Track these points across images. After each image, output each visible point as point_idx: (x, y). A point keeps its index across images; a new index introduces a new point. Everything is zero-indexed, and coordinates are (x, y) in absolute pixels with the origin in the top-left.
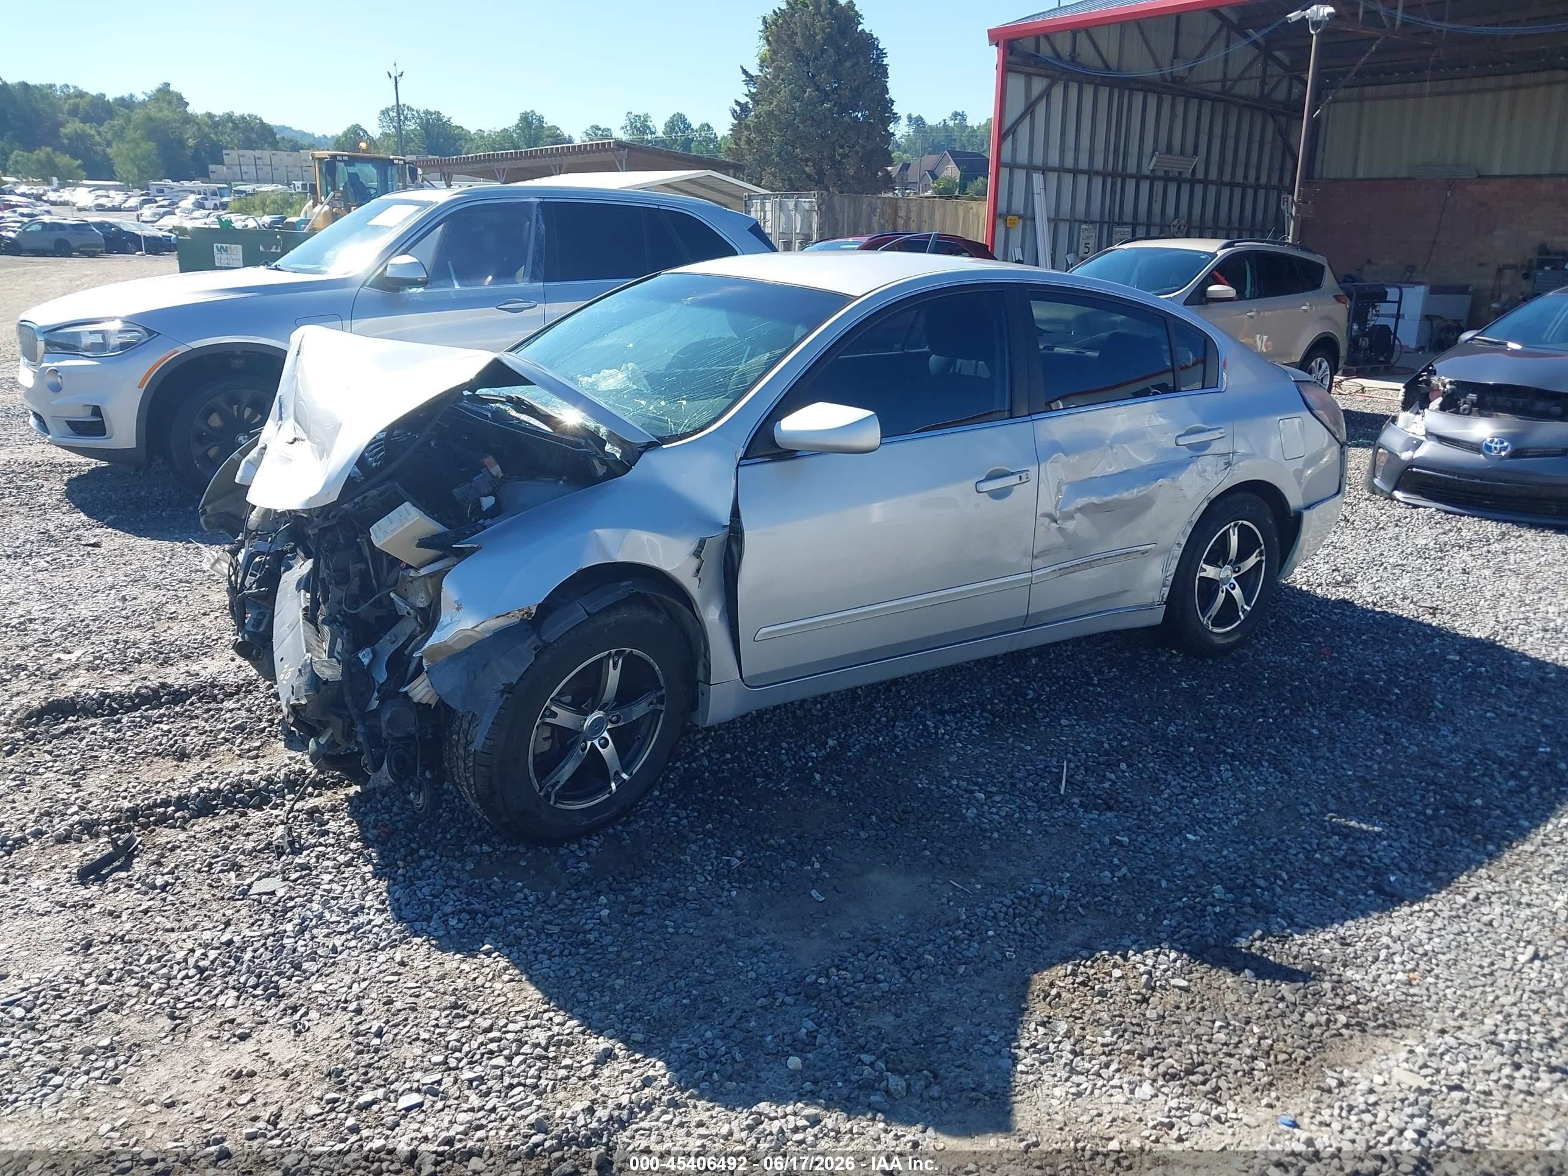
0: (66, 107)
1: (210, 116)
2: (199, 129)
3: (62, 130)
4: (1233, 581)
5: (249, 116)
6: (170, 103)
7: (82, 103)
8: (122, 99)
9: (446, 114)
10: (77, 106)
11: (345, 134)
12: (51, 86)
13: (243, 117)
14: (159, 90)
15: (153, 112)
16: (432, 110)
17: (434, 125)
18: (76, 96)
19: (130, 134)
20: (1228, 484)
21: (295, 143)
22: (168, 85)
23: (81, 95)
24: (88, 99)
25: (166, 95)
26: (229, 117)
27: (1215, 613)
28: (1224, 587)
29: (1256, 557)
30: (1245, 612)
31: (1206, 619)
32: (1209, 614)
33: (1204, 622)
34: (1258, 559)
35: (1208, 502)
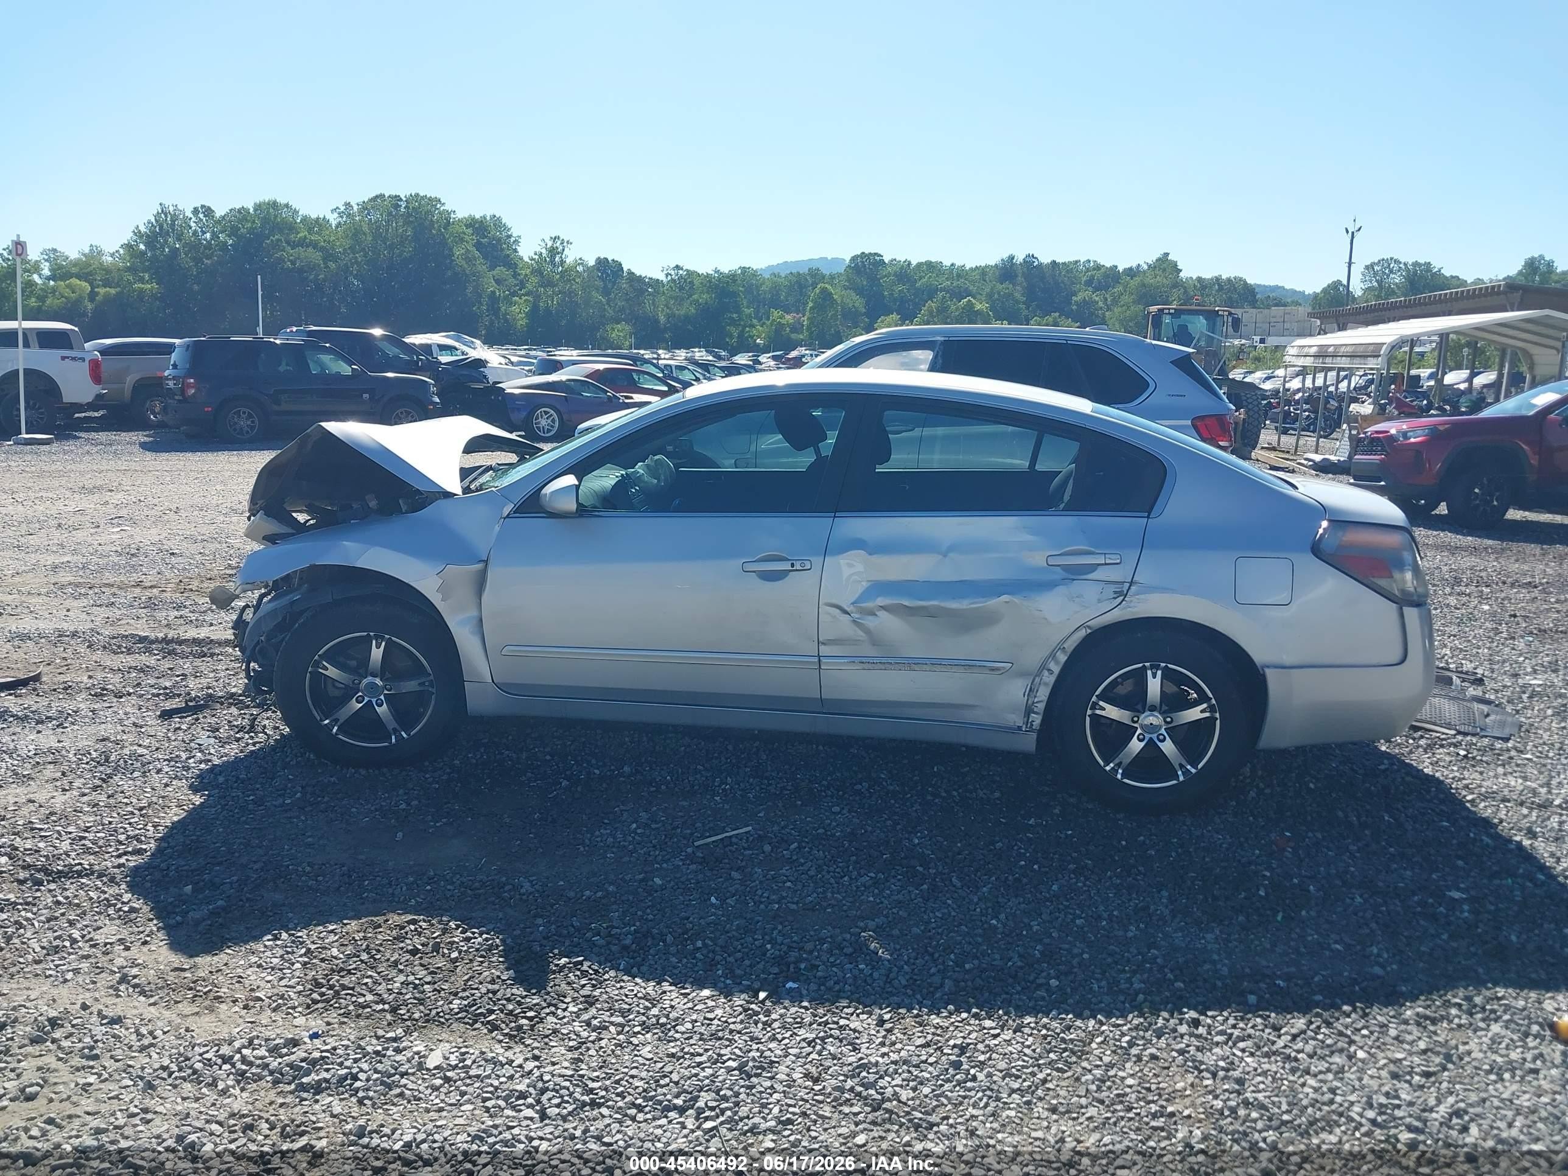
0: (1084, 279)
1: (1199, 279)
2: (1185, 292)
3: (1074, 298)
4: (1163, 731)
5: (1235, 278)
6: (1164, 270)
7: (1098, 275)
8: (1131, 269)
9: (1436, 265)
10: (1093, 276)
11: (1324, 290)
12: (1077, 262)
13: (1229, 280)
14: (1158, 260)
15: (1150, 280)
16: (1422, 261)
17: (1421, 277)
18: (1094, 269)
19: (1126, 299)
20: (1117, 615)
21: (1297, 298)
22: (1167, 254)
23: (1098, 267)
24: (1103, 270)
25: (1165, 266)
26: (1218, 279)
27: (1126, 761)
28: (1147, 736)
29: (1202, 711)
30: (1186, 773)
31: (1112, 765)
32: (1117, 761)
33: (1108, 768)
34: (1207, 715)
35: (1089, 631)
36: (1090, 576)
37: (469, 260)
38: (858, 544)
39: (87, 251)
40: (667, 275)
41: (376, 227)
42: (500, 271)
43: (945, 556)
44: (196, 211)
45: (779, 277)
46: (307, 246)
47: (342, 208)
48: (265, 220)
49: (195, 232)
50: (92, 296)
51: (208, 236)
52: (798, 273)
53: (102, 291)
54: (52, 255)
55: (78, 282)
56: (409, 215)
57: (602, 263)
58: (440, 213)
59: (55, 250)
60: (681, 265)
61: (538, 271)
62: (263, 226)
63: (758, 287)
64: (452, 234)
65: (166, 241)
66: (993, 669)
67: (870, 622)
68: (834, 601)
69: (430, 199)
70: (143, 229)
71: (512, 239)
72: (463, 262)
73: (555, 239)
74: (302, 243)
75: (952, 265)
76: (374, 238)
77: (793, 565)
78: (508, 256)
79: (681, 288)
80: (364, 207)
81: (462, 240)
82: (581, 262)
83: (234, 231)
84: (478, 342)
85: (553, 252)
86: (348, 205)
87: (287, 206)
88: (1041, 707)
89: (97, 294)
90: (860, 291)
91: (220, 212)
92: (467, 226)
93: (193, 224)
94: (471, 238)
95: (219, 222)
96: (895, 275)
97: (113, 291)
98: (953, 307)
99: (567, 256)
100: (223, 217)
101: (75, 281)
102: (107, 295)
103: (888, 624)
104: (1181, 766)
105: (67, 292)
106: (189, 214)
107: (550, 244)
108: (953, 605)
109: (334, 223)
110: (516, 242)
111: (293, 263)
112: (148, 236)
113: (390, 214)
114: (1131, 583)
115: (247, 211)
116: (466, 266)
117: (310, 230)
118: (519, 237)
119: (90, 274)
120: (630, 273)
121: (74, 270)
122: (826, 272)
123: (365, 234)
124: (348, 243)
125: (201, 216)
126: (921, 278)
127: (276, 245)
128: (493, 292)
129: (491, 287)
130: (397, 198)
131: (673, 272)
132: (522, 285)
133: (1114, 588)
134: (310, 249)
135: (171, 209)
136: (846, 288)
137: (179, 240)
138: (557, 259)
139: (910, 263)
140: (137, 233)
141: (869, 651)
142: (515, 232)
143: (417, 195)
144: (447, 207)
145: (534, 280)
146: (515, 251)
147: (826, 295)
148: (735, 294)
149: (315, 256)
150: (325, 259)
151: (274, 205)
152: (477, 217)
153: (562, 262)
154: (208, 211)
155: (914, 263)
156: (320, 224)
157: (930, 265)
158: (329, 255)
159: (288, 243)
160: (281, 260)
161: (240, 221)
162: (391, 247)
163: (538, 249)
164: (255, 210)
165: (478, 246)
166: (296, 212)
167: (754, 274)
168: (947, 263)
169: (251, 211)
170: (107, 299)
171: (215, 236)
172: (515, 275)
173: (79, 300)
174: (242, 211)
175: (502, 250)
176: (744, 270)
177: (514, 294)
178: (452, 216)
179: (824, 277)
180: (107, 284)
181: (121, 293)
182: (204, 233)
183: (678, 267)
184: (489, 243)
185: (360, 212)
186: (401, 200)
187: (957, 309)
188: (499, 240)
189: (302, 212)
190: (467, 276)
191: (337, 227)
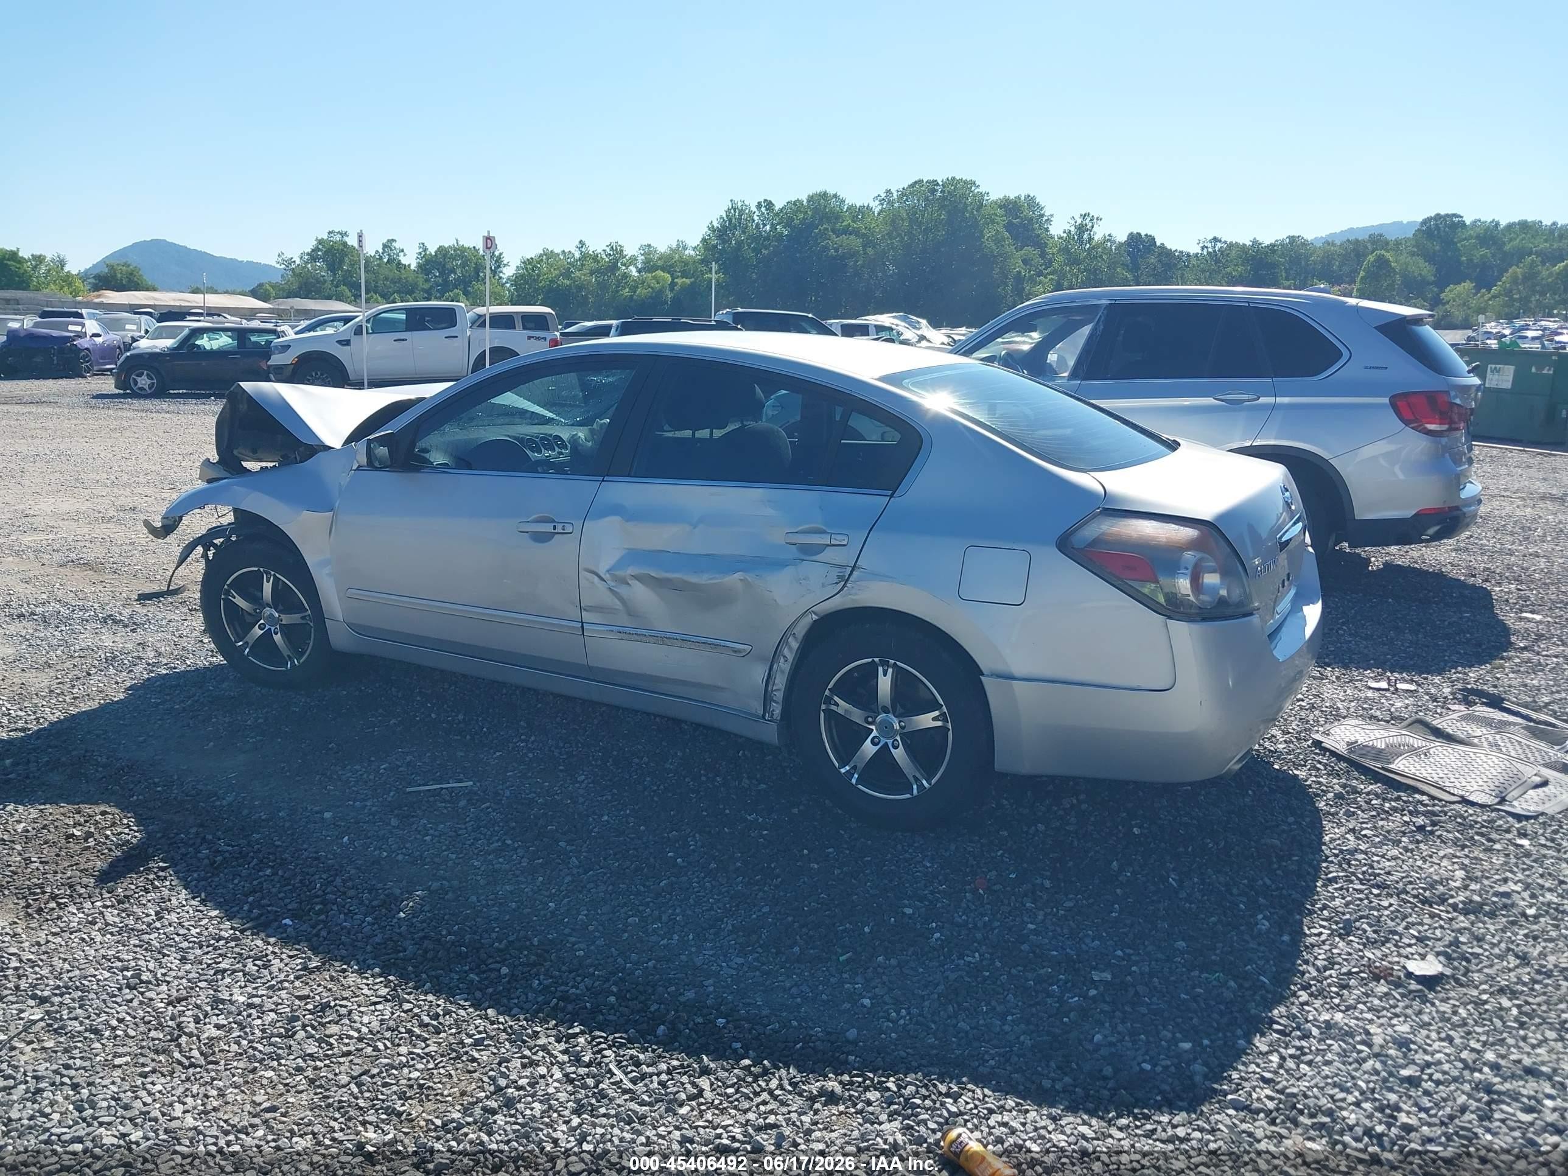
4: (897, 737)
20: (839, 603)
27: (861, 765)
28: (883, 741)
29: (934, 719)
30: (921, 787)
31: (848, 768)
32: (852, 764)
33: (843, 771)
34: (939, 724)
35: (815, 617)
36: (818, 557)
37: (998, 241)
38: (616, 510)
39: (674, 246)
40: (1203, 248)
41: (913, 212)
42: (1030, 251)
43: (695, 527)
44: (759, 205)
45: (1333, 244)
46: (850, 234)
47: (883, 195)
48: (816, 210)
49: (758, 224)
50: (673, 284)
51: (768, 228)
52: (1357, 240)
53: (679, 281)
54: (648, 250)
55: (662, 274)
56: (943, 198)
57: (1135, 239)
58: (974, 196)
59: (649, 246)
60: (1219, 236)
61: (1065, 250)
62: (813, 217)
63: (1307, 258)
64: (984, 216)
65: (733, 234)
66: (736, 651)
67: (623, 590)
68: (593, 568)
69: (966, 182)
70: (716, 224)
71: (1045, 218)
72: (992, 244)
73: (1084, 216)
74: (846, 231)
75: (1554, 224)
76: (911, 225)
77: (555, 528)
78: (1039, 236)
79: (1217, 261)
80: (904, 194)
81: (993, 222)
82: (1109, 239)
83: (788, 224)
84: (924, 322)
85: (1081, 229)
86: (888, 192)
87: (835, 196)
88: (779, 696)
89: (677, 283)
90: (1429, 258)
91: (778, 205)
92: (1000, 207)
93: (756, 218)
94: (1002, 220)
95: (777, 214)
96: (1478, 237)
97: (688, 281)
98: (1545, 273)
99: (1095, 233)
100: (781, 210)
101: (659, 273)
102: (683, 284)
103: (641, 594)
104: (917, 780)
105: (653, 283)
106: (754, 209)
107: (1079, 221)
108: (693, 579)
109: (877, 211)
110: (1049, 221)
111: (836, 250)
112: (719, 230)
113: (926, 199)
114: (854, 568)
115: (801, 202)
116: (994, 247)
117: (855, 219)
118: (1052, 216)
119: (672, 266)
120: (1163, 247)
121: (660, 263)
122: (1391, 237)
123: (903, 220)
124: (886, 229)
125: (763, 209)
126: (1511, 240)
127: (823, 235)
128: (1019, 272)
129: (1018, 267)
130: (935, 183)
131: (1209, 245)
132: (1049, 264)
133: (836, 572)
134: (852, 237)
135: (739, 204)
136: (1413, 254)
137: (744, 232)
138: (1085, 236)
139: (1497, 224)
140: (712, 228)
141: (624, 620)
142: (1047, 212)
143: (953, 178)
144: (982, 189)
145: (1060, 259)
146: (1047, 230)
147: (1382, 262)
148: (1274, 266)
149: (856, 243)
150: (864, 246)
151: (824, 195)
152: (1012, 197)
153: (1090, 239)
154: (769, 205)
155: (1503, 223)
156: (864, 211)
157: (1524, 226)
158: (868, 241)
159: (833, 231)
160: (826, 248)
161: (795, 212)
162: (926, 232)
163: (1067, 227)
164: (808, 202)
165: (1009, 227)
166: (843, 201)
167: (1305, 244)
168: (1547, 222)
169: (805, 203)
170: (684, 288)
171: (773, 227)
172: (1043, 255)
173: (661, 291)
174: (797, 204)
175: (1034, 229)
176: (1292, 239)
177: (1040, 274)
178: (986, 198)
179: (1387, 243)
180: (685, 275)
181: (695, 282)
182: (764, 225)
183: (1215, 240)
184: (1021, 223)
185: (900, 198)
186: (938, 184)
187: (1551, 275)
188: (1031, 219)
189: (849, 201)
190: (995, 257)
191: (879, 214)
